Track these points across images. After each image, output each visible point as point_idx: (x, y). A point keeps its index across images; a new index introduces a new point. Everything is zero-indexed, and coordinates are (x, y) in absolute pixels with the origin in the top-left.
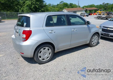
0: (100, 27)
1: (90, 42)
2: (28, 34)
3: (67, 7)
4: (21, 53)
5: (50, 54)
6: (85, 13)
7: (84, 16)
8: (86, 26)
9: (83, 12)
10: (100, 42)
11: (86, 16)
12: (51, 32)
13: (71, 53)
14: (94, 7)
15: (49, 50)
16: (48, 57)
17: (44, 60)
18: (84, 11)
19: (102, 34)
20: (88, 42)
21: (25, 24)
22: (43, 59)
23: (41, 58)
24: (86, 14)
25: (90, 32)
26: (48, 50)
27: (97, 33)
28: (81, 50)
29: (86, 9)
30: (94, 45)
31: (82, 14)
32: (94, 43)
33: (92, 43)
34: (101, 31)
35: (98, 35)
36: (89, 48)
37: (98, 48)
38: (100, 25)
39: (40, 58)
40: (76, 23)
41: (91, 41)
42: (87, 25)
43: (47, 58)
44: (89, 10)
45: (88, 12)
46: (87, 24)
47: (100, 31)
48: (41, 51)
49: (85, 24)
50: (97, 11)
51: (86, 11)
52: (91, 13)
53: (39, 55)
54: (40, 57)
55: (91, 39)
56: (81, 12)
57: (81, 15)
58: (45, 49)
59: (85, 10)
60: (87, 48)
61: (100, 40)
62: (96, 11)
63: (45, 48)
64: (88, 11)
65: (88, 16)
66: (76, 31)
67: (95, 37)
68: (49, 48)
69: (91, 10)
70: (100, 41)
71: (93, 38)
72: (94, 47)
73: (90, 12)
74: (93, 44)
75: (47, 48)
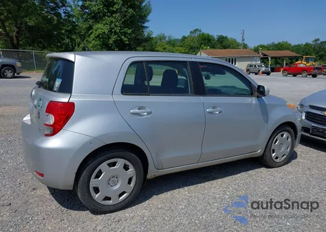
0: (302, 105)
1: (267, 153)
2: (63, 114)
3: (209, 45)
4: (37, 173)
5: (129, 183)
6: (261, 66)
7: (256, 74)
8: (253, 100)
9: (254, 63)
10: (298, 153)
11: (263, 73)
12: (137, 111)
13: (203, 184)
14: (287, 49)
15: (128, 169)
16: (124, 193)
17: (110, 202)
18: (258, 59)
19: (305, 129)
20: (259, 152)
21: (58, 83)
22: (107, 198)
23: (97, 195)
24: (263, 69)
25: (267, 121)
26: (126, 168)
27: (288, 126)
28: (236, 176)
29: (265, 55)
30: (278, 160)
31: (251, 66)
32: (280, 156)
33: (273, 155)
34: (304, 118)
35: (292, 130)
36: (263, 170)
37: (290, 172)
38: (301, 102)
39: (97, 193)
40: (223, 90)
41: (268, 148)
42: (258, 97)
43: (120, 195)
44: (272, 58)
45: (270, 63)
46: (256, 94)
47: (300, 119)
48: (100, 172)
49: (252, 94)
50: (297, 60)
51: (264, 59)
52: (278, 66)
53: (94, 182)
54: (97, 190)
55: (270, 143)
56: (250, 63)
57: (248, 70)
58: (114, 164)
59: (262, 56)
60: (256, 170)
61: (300, 145)
62: (294, 60)
63: (116, 163)
64: (270, 58)
65: (268, 74)
66: (220, 112)
67: (282, 136)
68: (128, 163)
69: (280, 58)
70: (301, 149)
71: (277, 140)
72: (278, 169)
73: (277, 63)
74: (277, 158)
75: (121, 162)
